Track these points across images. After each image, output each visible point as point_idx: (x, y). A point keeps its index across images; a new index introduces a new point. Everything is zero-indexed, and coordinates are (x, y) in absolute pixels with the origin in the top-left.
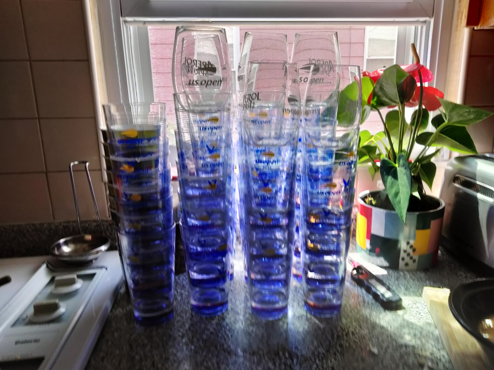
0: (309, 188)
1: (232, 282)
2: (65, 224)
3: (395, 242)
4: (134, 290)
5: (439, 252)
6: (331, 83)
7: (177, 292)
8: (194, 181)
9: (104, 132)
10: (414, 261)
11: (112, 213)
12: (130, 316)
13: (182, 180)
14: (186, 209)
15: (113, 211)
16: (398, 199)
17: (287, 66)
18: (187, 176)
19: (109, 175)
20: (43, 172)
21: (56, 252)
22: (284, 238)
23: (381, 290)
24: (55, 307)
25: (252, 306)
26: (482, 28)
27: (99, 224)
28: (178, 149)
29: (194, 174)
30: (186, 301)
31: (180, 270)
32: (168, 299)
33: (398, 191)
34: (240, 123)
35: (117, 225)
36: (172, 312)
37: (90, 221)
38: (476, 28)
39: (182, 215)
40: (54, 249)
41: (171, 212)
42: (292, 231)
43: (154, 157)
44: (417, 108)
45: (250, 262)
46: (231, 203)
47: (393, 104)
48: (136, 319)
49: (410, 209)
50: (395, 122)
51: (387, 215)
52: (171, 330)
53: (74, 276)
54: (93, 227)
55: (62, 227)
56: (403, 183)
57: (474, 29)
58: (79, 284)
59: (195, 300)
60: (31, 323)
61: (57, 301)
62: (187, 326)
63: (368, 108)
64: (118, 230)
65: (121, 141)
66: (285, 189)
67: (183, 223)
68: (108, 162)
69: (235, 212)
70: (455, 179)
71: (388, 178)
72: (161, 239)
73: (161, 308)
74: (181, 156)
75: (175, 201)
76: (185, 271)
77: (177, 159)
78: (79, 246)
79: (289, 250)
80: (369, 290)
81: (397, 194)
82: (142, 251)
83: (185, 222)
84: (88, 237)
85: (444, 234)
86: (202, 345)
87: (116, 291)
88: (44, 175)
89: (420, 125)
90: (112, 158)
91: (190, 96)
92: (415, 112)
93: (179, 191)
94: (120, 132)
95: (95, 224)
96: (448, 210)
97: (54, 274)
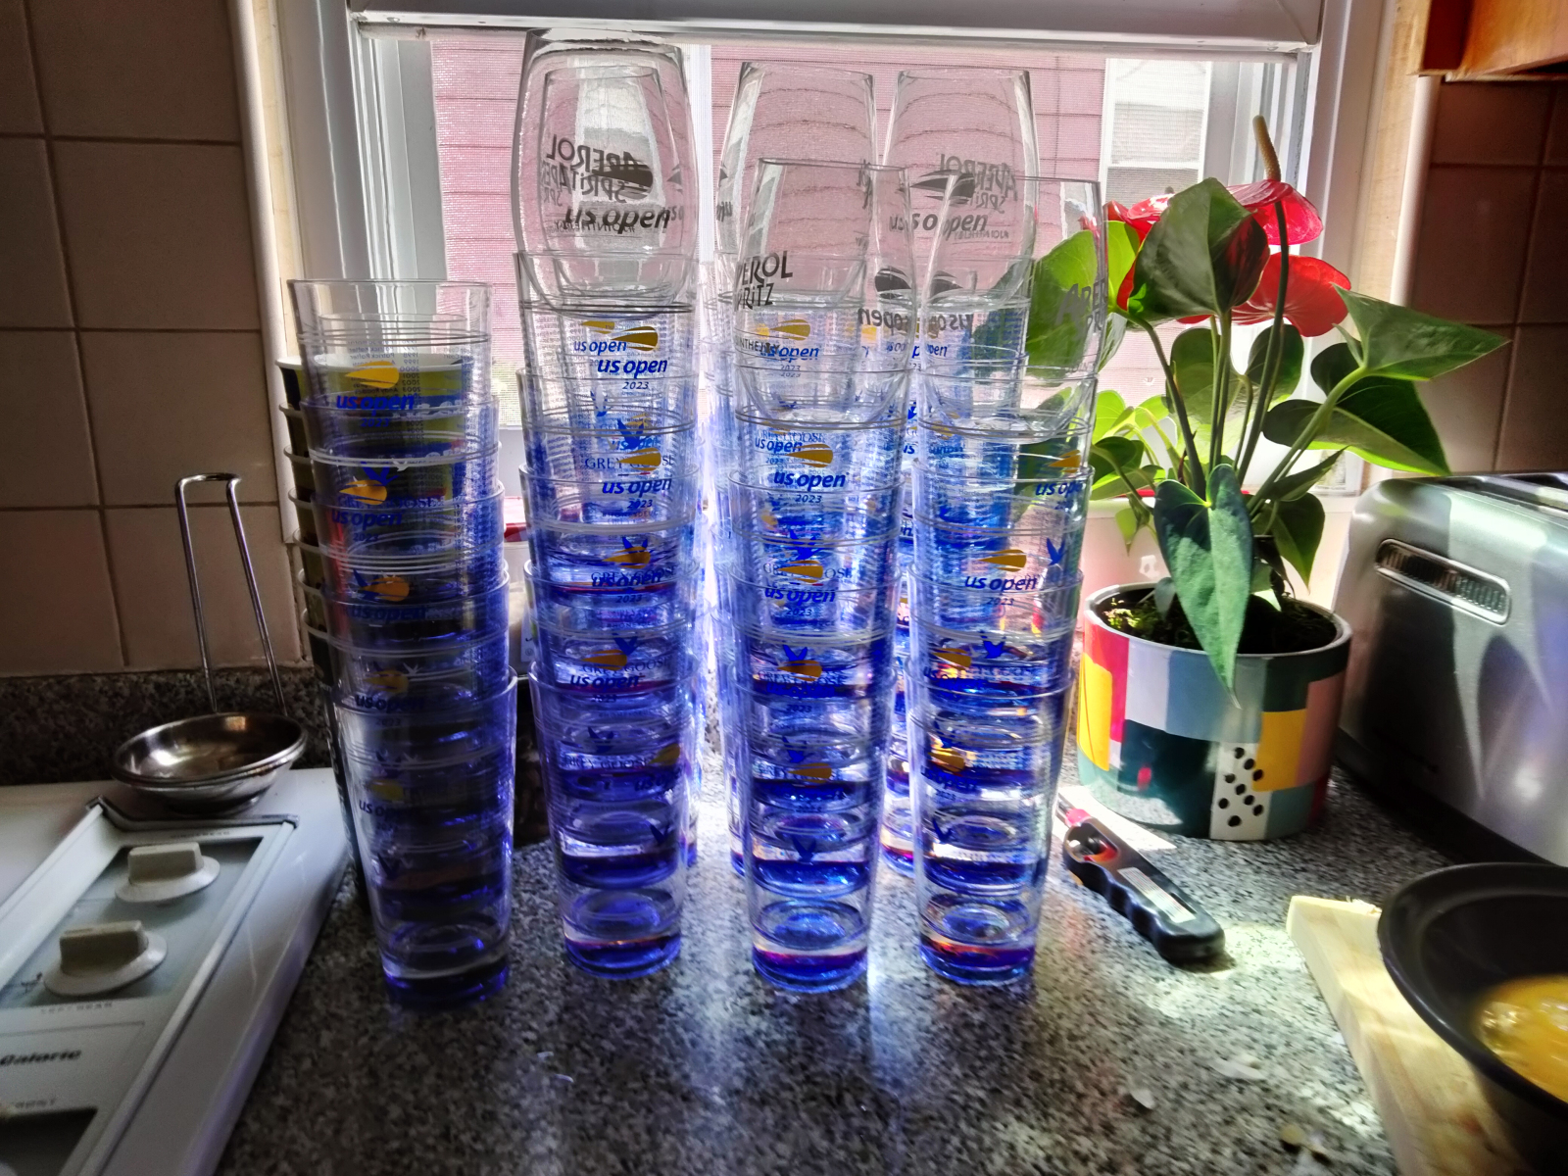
0: (938, 568)
1: (693, 871)
2: (162, 679)
3: (1199, 750)
4: (385, 893)
5: (1332, 784)
6: (1007, 234)
7: (520, 902)
8: (578, 540)
9: (289, 374)
10: (1258, 810)
11: (313, 639)
12: (369, 977)
13: (539, 535)
14: (552, 627)
15: (319, 634)
16: (1209, 609)
17: (874, 176)
18: (556, 523)
19: (304, 516)
20: (91, 507)
21: (134, 769)
22: (859, 730)
23: (1158, 901)
24: (131, 946)
25: (755, 951)
26: (1469, 77)
27: (269, 680)
28: (526, 437)
29: (575, 518)
30: (548, 929)
31: (530, 831)
32: (490, 922)
33: (1209, 584)
34: (725, 354)
35: (330, 680)
36: (502, 965)
37: (243, 670)
38: (1450, 77)
39: (537, 651)
40: (125, 759)
41: (503, 639)
42: (885, 707)
43: (447, 458)
44: (1269, 323)
45: (753, 805)
46: (692, 616)
47: (1198, 309)
48: (390, 985)
49: (1248, 644)
50: (1199, 367)
51: (1174, 664)
52: (502, 1024)
53: (192, 846)
54: (250, 691)
55: (151, 688)
56: (1226, 559)
57: (1443, 78)
58: (207, 873)
59: (578, 928)
60: (52, 997)
61: (137, 926)
62: (553, 1009)
63: (1117, 320)
64: (333, 697)
65: (344, 402)
66: (863, 573)
67: (540, 676)
68: (301, 471)
69: (702, 647)
70: (1383, 552)
71: (1178, 543)
72: (470, 727)
73: (470, 953)
74: (537, 456)
75: (517, 604)
76: (547, 835)
77: (523, 466)
78: (207, 750)
79: (875, 770)
80: (1118, 900)
81: (1206, 594)
82: (410, 762)
83: (548, 673)
84: (237, 722)
85: (1347, 728)
86: (600, 1071)
87: (325, 898)
88: (96, 515)
89: (1278, 382)
90: (316, 456)
91: (566, 265)
92: (1263, 337)
93: (529, 572)
94: (341, 373)
95: (257, 679)
96: (1360, 651)
97: (127, 842)
